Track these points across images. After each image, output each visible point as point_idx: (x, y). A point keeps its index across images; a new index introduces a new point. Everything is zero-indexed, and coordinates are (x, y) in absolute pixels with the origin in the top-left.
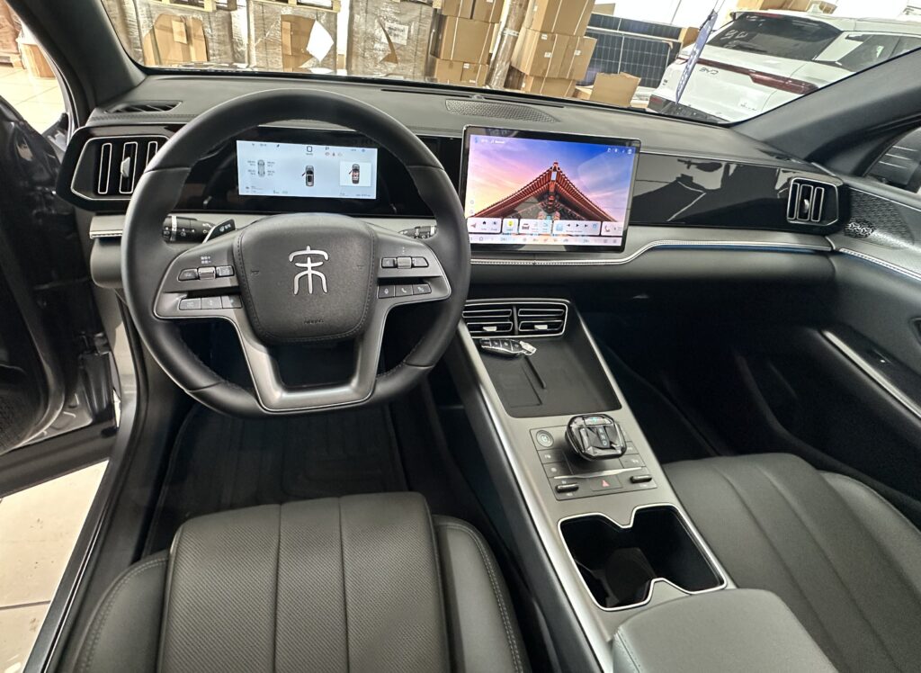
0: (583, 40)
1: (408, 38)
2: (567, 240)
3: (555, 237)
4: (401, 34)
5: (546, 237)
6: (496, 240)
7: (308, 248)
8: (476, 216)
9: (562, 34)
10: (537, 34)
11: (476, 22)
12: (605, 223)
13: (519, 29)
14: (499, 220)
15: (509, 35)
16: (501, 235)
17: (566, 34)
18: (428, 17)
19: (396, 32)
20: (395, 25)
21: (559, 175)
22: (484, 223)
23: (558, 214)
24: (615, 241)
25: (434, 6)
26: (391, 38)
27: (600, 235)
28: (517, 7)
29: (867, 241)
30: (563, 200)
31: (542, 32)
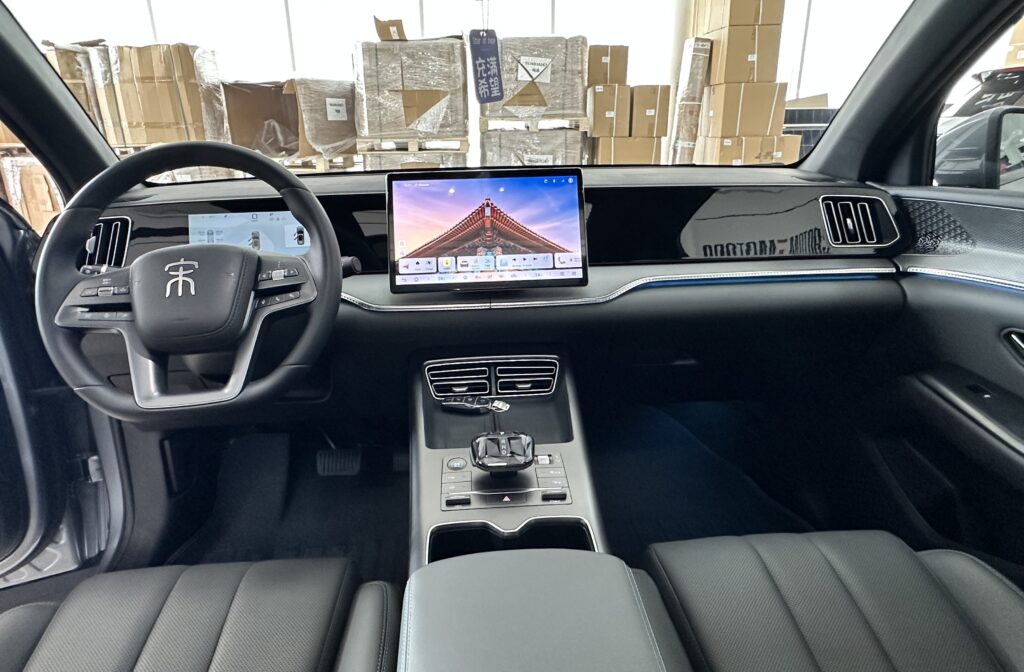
0: (781, 140)
2: (514, 276)
3: (500, 273)
5: (490, 274)
6: (434, 280)
7: (182, 260)
8: (407, 256)
9: (749, 136)
10: (718, 141)
11: (637, 140)
12: (557, 255)
13: (694, 138)
14: (433, 260)
15: (683, 148)
16: (438, 275)
17: (756, 136)
18: (576, 142)
20: (536, 156)
21: (493, 210)
22: (418, 263)
23: (499, 249)
24: (574, 273)
25: (581, 129)
27: (554, 268)
28: (688, 114)
29: (938, 253)
30: (501, 234)
31: (723, 137)
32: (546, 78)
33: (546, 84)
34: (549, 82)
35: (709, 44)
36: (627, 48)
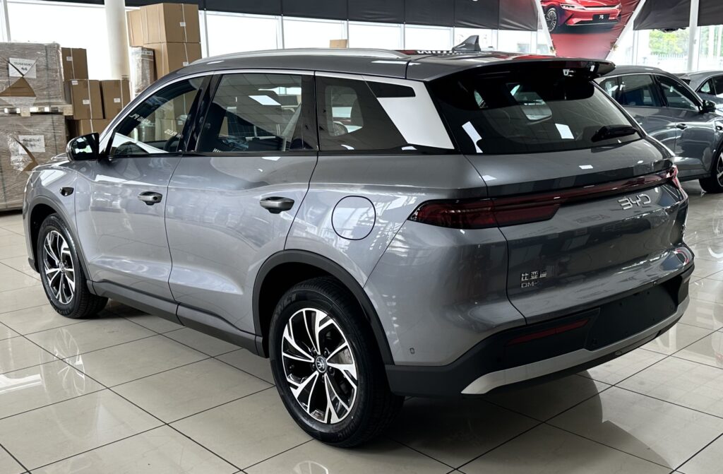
1: (46, 146)
4: (37, 143)
18: (60, 123)
19: (32, 143)
20: (28, 137)
25: (65, 114)
26: (29, 148)
32: (32, 75)
33: (34, 80)
34: (35, 77)
35: (152, 52)
36: (85, 50)
